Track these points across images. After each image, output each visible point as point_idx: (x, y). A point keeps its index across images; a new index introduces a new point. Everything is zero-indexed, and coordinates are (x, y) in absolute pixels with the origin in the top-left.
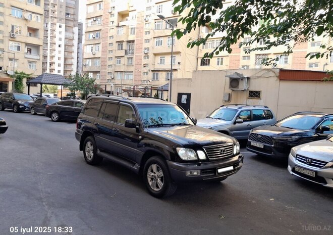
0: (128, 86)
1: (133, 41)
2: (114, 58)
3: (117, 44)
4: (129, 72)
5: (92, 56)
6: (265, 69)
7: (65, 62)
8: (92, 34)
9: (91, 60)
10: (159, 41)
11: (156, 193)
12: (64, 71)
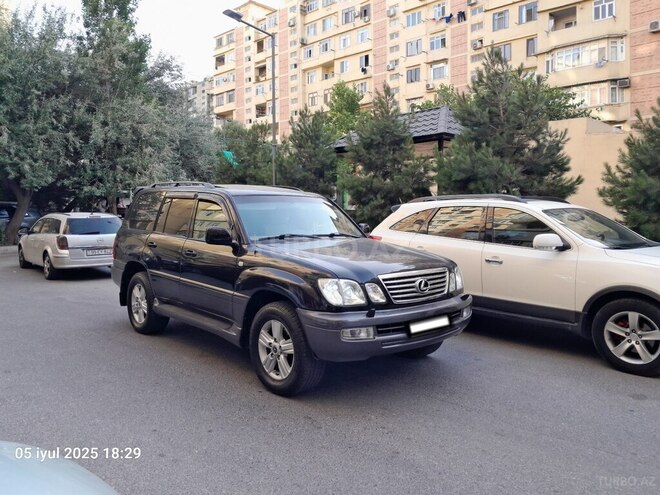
11: (278, 384)
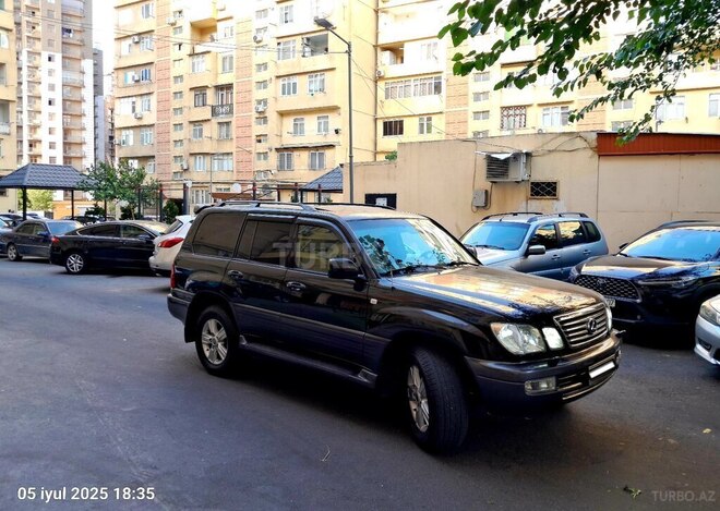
0: (223, 186)
1: (229, 87)
2: (185, 124)
3: (193, 93)
4: (223, 154)
5: (135, 123)
6: (564, 133)
7: (65, 138)
8: (131, 74)
9: (131, 131)
10: (289, 84)
12: (64, 157)
